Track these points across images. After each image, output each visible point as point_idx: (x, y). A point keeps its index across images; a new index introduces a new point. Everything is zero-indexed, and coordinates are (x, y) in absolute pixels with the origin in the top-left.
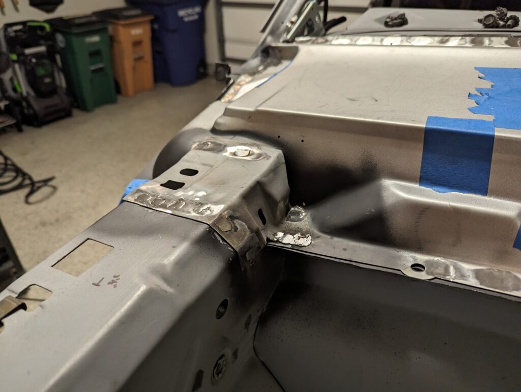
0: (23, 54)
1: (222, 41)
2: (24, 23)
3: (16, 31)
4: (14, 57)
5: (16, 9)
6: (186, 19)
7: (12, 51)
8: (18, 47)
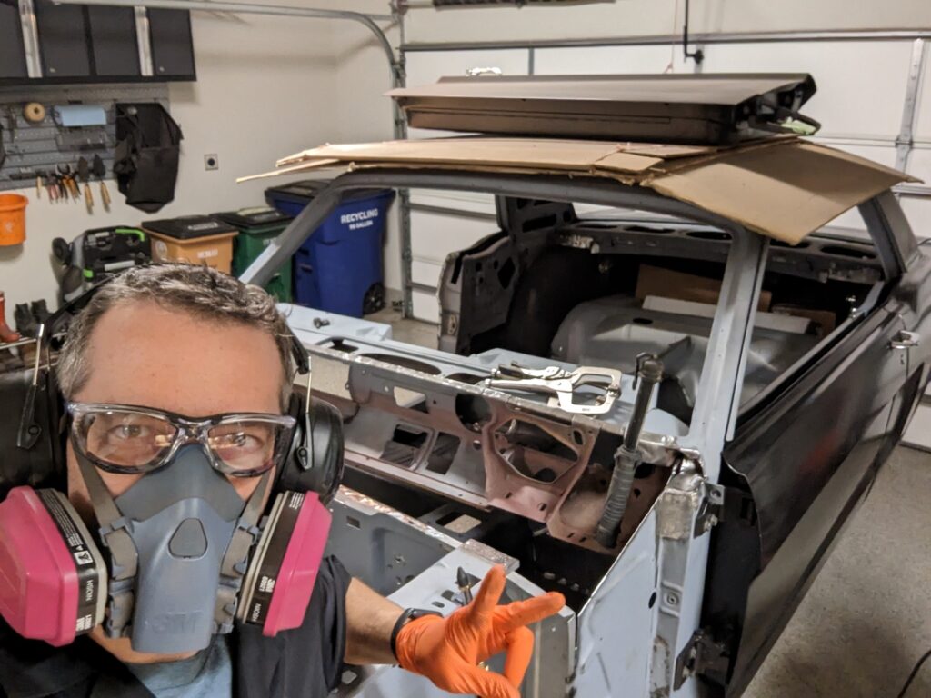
0: (103, 270)
1: (407, 258)
2: (111, 230)
3: (99, 239)
4: (89, 274)
5: (107, 207)
6: (352, 227)
7: (87, 267)
8: (98, 260)
